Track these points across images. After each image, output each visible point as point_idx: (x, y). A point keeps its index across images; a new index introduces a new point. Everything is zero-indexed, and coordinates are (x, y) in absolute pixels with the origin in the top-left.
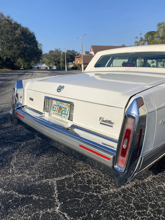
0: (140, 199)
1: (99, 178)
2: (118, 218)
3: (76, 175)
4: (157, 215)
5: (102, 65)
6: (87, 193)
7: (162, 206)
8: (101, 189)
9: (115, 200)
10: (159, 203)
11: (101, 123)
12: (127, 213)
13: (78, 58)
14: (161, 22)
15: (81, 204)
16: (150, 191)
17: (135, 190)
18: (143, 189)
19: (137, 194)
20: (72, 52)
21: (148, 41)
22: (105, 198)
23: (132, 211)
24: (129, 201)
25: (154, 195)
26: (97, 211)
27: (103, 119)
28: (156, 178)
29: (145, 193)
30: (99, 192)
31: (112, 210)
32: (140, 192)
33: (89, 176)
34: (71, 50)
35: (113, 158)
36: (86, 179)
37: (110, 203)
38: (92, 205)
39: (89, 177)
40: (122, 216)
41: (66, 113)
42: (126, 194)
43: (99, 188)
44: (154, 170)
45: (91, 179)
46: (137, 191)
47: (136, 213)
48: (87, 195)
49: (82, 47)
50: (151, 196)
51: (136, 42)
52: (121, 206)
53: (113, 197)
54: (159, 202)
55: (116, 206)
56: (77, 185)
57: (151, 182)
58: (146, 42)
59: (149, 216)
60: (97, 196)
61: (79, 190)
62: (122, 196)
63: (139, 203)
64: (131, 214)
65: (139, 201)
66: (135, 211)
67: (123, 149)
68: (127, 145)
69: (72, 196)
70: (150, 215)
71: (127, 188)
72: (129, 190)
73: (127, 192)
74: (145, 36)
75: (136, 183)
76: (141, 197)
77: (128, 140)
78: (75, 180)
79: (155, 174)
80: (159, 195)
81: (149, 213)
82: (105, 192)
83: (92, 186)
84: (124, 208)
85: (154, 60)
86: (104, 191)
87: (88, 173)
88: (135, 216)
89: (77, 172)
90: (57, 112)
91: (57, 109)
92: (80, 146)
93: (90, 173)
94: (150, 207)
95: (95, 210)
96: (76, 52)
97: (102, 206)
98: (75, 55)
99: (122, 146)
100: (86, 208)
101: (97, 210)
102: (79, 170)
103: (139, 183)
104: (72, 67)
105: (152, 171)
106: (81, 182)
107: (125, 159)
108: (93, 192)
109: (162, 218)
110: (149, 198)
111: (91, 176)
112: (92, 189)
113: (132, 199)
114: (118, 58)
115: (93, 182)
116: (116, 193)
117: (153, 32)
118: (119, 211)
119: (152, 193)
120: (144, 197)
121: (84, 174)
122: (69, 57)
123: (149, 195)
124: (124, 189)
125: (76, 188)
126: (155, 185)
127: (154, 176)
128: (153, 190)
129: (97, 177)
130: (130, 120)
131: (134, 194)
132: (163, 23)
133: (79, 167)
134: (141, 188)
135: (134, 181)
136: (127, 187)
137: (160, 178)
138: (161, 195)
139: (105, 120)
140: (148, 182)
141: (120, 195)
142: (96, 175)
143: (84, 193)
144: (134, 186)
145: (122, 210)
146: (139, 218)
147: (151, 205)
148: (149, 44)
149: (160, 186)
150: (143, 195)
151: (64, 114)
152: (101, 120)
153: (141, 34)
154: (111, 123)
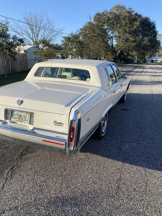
11: (55, 125)
41: (27, 119)
68: (73, 136)
77: (73, 133)
90: (18, 119)
91: (17, 116)
92: (43, 141)
99: (71, 136)
139: (58, 122)
151: (24, 120)
154: (63, 124)
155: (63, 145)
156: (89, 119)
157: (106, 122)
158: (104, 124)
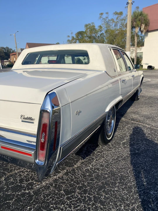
0: (70, 185)
1: (32, 174)
2: (49, 209)
3: (8, 177)
4: (84, 195)
5: (31, 62)
6: (19, 192)
7: (88, 186)
8: (34, 184)
9: (46, 192)
10: (86, 184)
11: (22, 121)
12: (57, 201)
13: (13, 56)
14: (87, 24)
15: (12, 205)
16: (78, 174)
17: (65, 177)
18: (73, 175)
19: (67, 180)
20: (6, 49)
21: (79, 40)
22: (37, 193)
23: (62, 197)
24: (60, 189)
25: (82, 178)
26: (29, 208)
27: (25, 117)
28: (84, 162)
29: (74, 178)
30: (32, 188)
31: (44, 202)
32: (69, 178)
33: (22, 174)
34: (5, 47)
35: (34, 153)
36: (18, 179)
37: (42, 196)
38: (23, 203)
39: (21, 176)
40: (52, 206)
42: (58, 183)
43: (31, 184)
44: (83, 155)
45: (24, 178)
46: (67, 178)
47: (66, 199)
48: (19, 194)
49: (16, 44)
50: (79, 179)
51: (68, 40)
52: (52, 196)
53: (45, 189)
54: (86, 182)
55: (48, 197)
56: (8, 187)
57: (79, 167)
58: (78, 41)
59: (76, 198)
60: (29, 193)
61: (10, 192)
62: (54, 187)
63: (69, 188)
64: (60, 201)
65: (68, 187)
66: (65, 197)
67: (41, 143)
68: (45, 139)
69: (2, 200)
70: (78, 196)
71: (59, 178)
72: (60, 179)
73: (58, 181)
74: (75, 35)
75: (67, 170)
76: (70, 183)
78: (6, 182)
79: (84, 159)
80: (86, 176)
81: (77, 195)
82: (38, 187)
83: (25, 184)
84: (55, 197)
85: (85, 57)
86: (36, 186)
87: (21, 172)
88: (65, 202)
89: (9, 174)
92: (2, 147)
93: (22, 172)
94: (78, 190)
95: (27, 208)
96: (11, 49)
97: (34, 201)
98: (10, 52)
99: (41, 140)
100: (16, 208)
101: (28, 206)
102: (11, 171)
103: (70, 170)
104: (8, 64)
105: (81, 157)
106: (13, 183)
107: (44, 152)
108: (25, 190)
109: (87, 196)
110: (77, 181)
111: (23, 175)
112: (24, 187)
113: (62, 186)
114: (54, 55)
115: (26, 180)
116: (48, 185)
117: (82, 31)
118: (50, 201)
119: (80, 176)
120: (73, 182)
121: (17, 174)
122: (4, 54)
123: (78, 179)
124: (56, 179)
125: (7, 191)
126: (83, 168)
127: (82, 161)
128: (81, 173)
129: (29, 174)
130: (45, 115)
131: (65, 181)
132: (89, 24)
133: (11, 168)
134: (71, 174)
135: (65, 169)
136: (58, 176)
137: (87, 161)
138: (88, 176)
139: (26, 117)
140: (77, 167)
141: (52, 185)
142: (29, 172)
143: (15, 194)
144: (65, 174)
145: (53, 200)
146: (68, 202)
147: (79, 188)
148: (80, 42)
149: (87, 168)
150: (72, 180)
152: (22, 118)
153: (72, 33)
154: (32, 119)
155: (30, 155)
156: (80, 112)
157: (113, 121)
158: (111, 123)
